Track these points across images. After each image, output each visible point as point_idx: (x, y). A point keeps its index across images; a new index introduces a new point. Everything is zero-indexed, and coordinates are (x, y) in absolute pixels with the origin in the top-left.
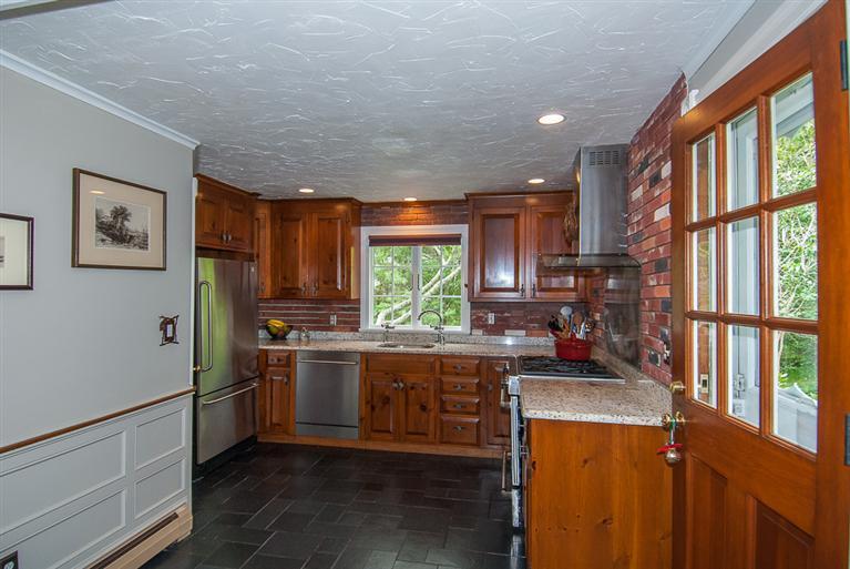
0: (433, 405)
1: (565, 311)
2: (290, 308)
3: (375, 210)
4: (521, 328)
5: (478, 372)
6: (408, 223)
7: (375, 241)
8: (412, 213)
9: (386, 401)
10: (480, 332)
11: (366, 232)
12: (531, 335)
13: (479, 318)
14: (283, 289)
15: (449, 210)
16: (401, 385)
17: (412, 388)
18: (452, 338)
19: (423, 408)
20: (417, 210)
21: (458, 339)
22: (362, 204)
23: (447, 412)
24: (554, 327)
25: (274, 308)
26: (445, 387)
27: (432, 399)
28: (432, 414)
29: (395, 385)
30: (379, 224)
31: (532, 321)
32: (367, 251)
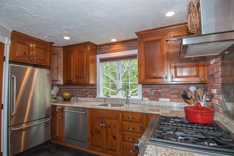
0: (118, 136)
1: (192, 89)
2: (73, 89)
3: (102, 48)
4: (168, 97)
5: (141, 121)
6: (115, 51)
7: (102, 60)
8: (116, 47)
9: (98, 132)
10: (146, 99)
11: (99, 57)
12: (173, 101)
13: (146, 93)
14: (67, 81)
15: (131, 44)
16: (104, 125)
17: (109, 127)
18: (134, 102)
19: (114, 138)
20: (118, 46)
21: (136, 102)
22: (97, 46)
23: (126, 141)
24: (185, 97)
25: (68, 89)
26: (125, 128)
27: (118, 133)
28: (119, 141)
29: (101, 125)
30: (103, 53)
31: (173, 94)
32: (99, 65)
